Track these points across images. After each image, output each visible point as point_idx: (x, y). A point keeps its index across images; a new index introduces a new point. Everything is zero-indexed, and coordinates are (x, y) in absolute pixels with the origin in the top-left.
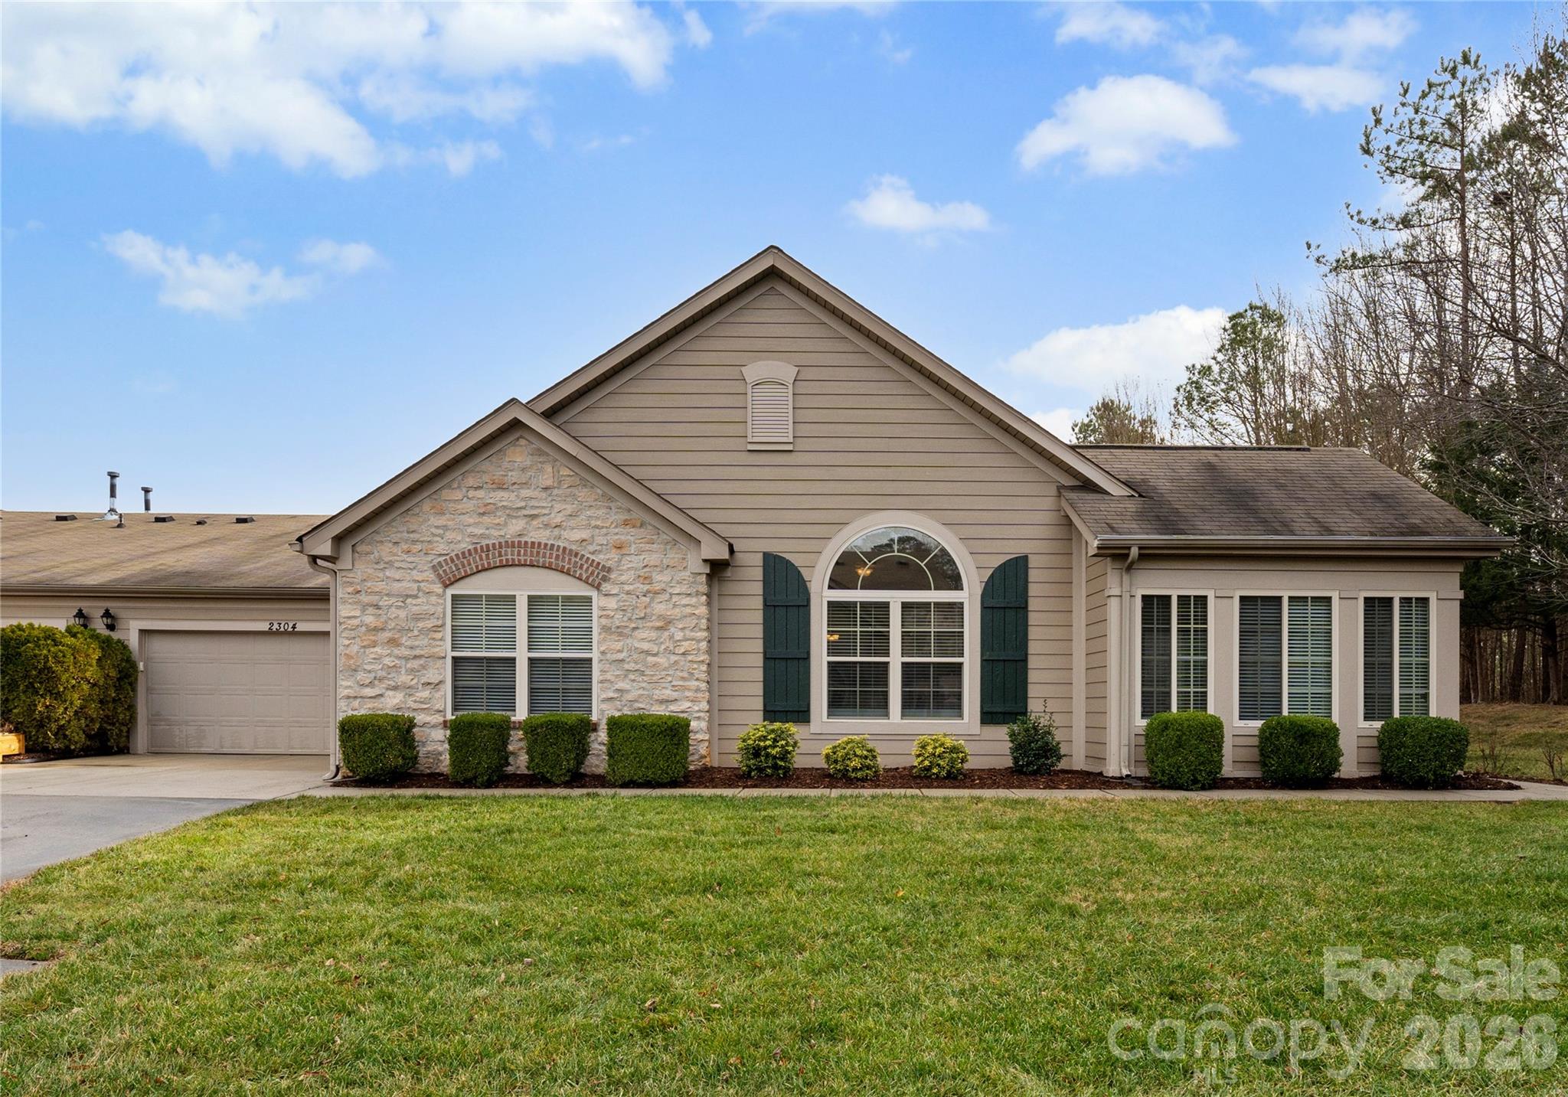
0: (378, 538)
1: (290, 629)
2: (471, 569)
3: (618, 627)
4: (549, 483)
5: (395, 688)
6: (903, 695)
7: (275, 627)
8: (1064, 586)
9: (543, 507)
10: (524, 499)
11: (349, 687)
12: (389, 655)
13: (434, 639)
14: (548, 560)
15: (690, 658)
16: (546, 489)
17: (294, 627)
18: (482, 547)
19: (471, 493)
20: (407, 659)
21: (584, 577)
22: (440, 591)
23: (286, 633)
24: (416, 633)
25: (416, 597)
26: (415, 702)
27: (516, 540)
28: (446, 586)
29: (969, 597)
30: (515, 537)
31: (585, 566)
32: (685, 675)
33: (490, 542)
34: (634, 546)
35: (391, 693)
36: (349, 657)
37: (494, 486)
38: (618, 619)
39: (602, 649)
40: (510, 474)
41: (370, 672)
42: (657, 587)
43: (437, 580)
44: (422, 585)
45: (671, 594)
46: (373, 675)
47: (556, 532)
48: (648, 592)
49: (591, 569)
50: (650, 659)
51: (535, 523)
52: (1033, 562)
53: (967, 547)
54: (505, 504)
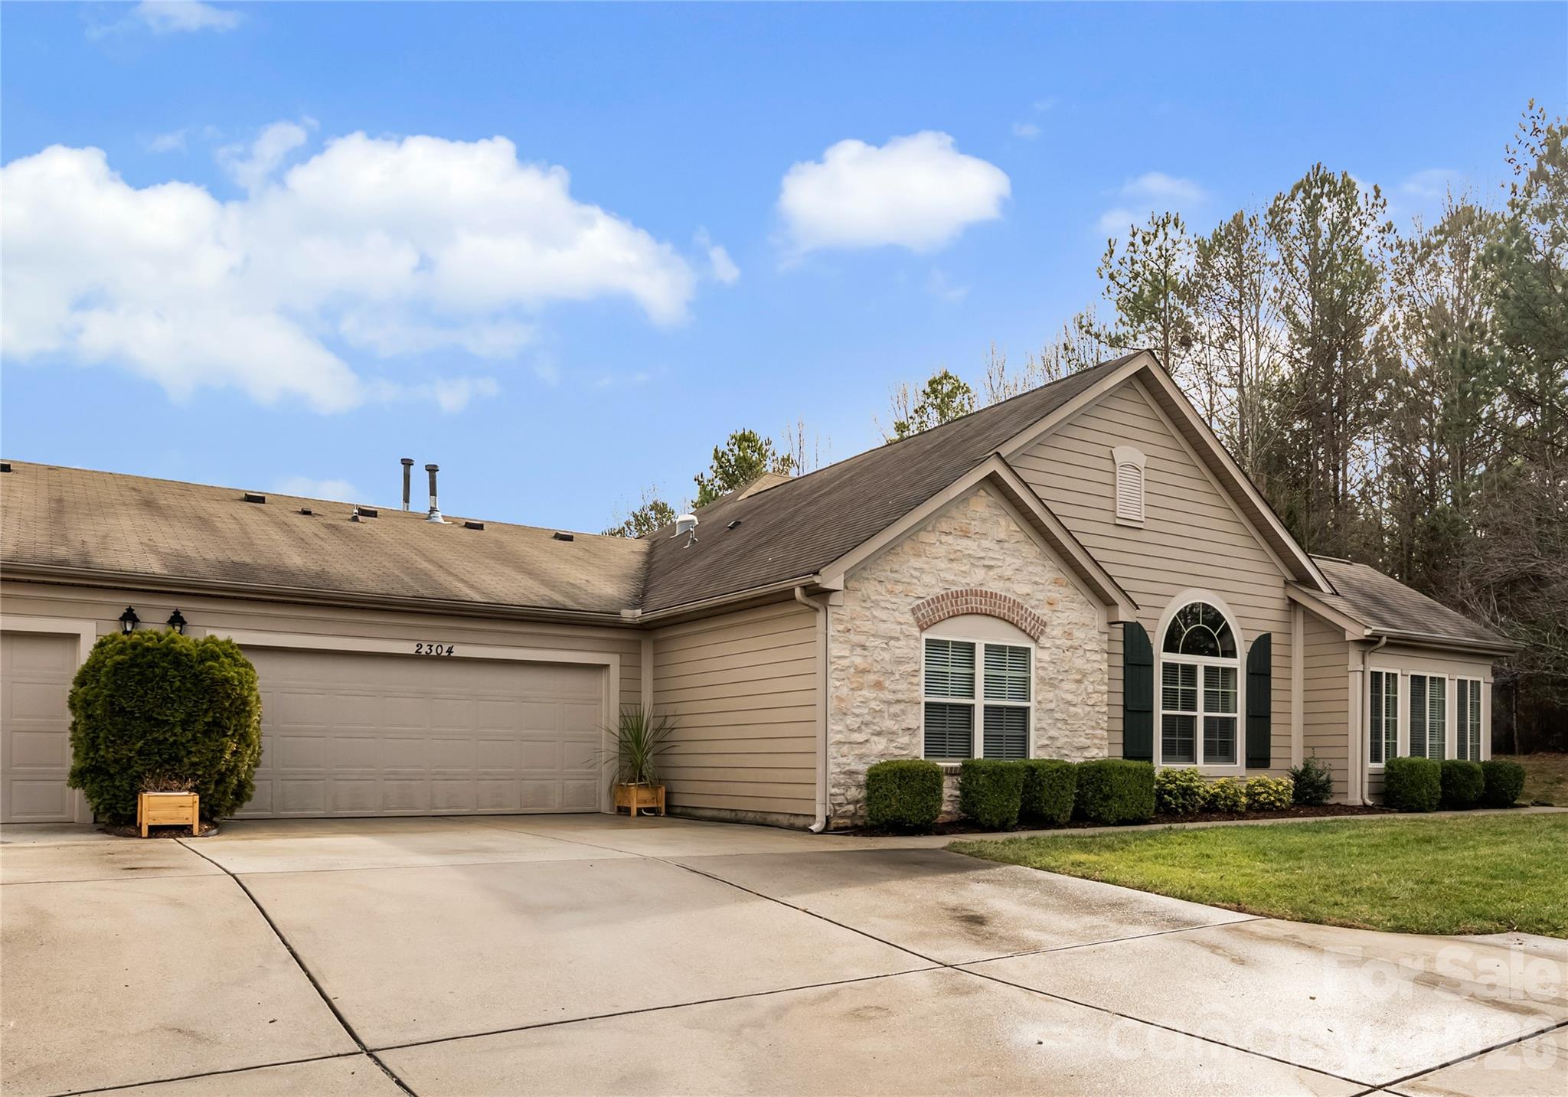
0: (865, 574)
1: (444, 654)
2: (944, 614)
3: (1051, 679)
4: (1002, 536)
5: (879, 734)
6: (1205, 744)
7: (424, 650)
8: (1284, 658)
9: (998, 559)
10: (985, 550)
11: (840, 732)
12: (875, 699)
13: (911, 683)
14: (1002, 611)
15: (1097, 709)
16: (999, 541)
17: (450, 651)
18: (952, 593)
19: (944, 538)
20: (889, 703)
21: (1028, 631)
22: (917, 634)
23: (438, 658)
24: (897, 676)
25: (897, 639)
26: (896, 747)
27: (979, 589)
28: (922, 629)
29: (1239, 663)
30: (976, 586)
31: (1029, 619)
32: (1094, 724)
33: (959, 589)
34: (1061, 603)
35: (875, 738)
36: (840, 699)
37: (960, 533)
38: (1051, 670)
39: (1040, 698)
40: (973, 523)
41: (858, 716)
42: (1076, 643)
43: (915, 624)
44: (903, 627)
45: (1085, 650)
46: (859, 720)
47: (1008, 584)
48: (1071, 647)
49: (1033, 622)
50: (1072, 709)
51: (991, 573)
52: (1274, 639)
53: (1240, 623)
54: (971, 552)
